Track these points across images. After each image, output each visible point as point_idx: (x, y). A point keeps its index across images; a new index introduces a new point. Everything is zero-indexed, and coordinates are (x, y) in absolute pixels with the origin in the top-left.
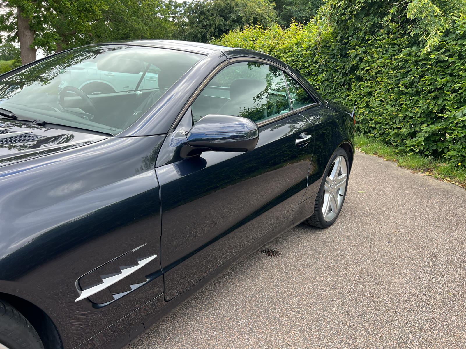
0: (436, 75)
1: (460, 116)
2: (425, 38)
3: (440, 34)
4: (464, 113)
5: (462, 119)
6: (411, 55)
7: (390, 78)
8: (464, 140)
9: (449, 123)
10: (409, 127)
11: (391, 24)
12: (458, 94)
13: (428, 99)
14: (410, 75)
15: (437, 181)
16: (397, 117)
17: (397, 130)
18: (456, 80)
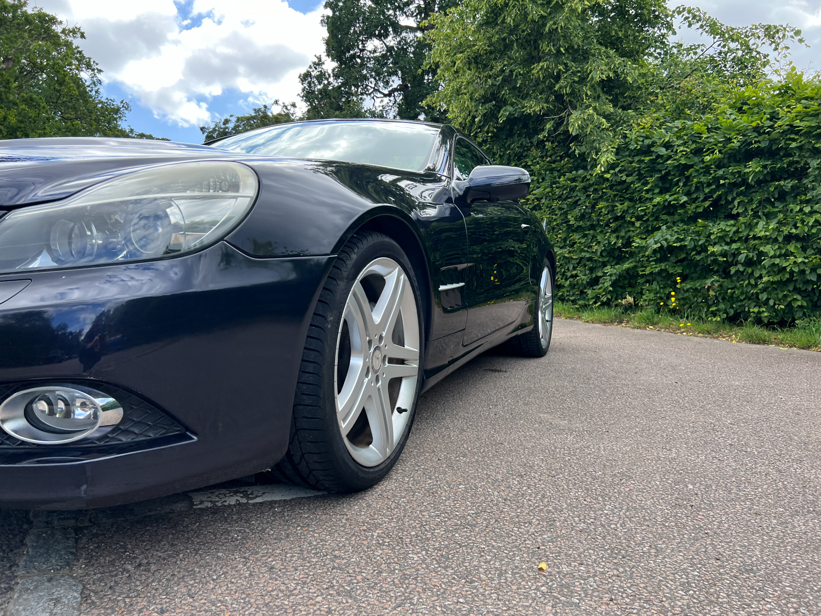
0: (613, 201)
1: (653, 243)
2: (594, 156)
3: (613, 150)
4: (656, 240)
5: (655, 246)
6: (577, 180)
7: (553, 212)
8: (661, 279)
9: (638, 258)
10: (587, 272)
11: (547, 143)
12: (644, 221)
13: (607, 232)
14: (579, 205)
15: (639, 330)
16: (569, 262)
17: (572, 279)
18: (639, 205)
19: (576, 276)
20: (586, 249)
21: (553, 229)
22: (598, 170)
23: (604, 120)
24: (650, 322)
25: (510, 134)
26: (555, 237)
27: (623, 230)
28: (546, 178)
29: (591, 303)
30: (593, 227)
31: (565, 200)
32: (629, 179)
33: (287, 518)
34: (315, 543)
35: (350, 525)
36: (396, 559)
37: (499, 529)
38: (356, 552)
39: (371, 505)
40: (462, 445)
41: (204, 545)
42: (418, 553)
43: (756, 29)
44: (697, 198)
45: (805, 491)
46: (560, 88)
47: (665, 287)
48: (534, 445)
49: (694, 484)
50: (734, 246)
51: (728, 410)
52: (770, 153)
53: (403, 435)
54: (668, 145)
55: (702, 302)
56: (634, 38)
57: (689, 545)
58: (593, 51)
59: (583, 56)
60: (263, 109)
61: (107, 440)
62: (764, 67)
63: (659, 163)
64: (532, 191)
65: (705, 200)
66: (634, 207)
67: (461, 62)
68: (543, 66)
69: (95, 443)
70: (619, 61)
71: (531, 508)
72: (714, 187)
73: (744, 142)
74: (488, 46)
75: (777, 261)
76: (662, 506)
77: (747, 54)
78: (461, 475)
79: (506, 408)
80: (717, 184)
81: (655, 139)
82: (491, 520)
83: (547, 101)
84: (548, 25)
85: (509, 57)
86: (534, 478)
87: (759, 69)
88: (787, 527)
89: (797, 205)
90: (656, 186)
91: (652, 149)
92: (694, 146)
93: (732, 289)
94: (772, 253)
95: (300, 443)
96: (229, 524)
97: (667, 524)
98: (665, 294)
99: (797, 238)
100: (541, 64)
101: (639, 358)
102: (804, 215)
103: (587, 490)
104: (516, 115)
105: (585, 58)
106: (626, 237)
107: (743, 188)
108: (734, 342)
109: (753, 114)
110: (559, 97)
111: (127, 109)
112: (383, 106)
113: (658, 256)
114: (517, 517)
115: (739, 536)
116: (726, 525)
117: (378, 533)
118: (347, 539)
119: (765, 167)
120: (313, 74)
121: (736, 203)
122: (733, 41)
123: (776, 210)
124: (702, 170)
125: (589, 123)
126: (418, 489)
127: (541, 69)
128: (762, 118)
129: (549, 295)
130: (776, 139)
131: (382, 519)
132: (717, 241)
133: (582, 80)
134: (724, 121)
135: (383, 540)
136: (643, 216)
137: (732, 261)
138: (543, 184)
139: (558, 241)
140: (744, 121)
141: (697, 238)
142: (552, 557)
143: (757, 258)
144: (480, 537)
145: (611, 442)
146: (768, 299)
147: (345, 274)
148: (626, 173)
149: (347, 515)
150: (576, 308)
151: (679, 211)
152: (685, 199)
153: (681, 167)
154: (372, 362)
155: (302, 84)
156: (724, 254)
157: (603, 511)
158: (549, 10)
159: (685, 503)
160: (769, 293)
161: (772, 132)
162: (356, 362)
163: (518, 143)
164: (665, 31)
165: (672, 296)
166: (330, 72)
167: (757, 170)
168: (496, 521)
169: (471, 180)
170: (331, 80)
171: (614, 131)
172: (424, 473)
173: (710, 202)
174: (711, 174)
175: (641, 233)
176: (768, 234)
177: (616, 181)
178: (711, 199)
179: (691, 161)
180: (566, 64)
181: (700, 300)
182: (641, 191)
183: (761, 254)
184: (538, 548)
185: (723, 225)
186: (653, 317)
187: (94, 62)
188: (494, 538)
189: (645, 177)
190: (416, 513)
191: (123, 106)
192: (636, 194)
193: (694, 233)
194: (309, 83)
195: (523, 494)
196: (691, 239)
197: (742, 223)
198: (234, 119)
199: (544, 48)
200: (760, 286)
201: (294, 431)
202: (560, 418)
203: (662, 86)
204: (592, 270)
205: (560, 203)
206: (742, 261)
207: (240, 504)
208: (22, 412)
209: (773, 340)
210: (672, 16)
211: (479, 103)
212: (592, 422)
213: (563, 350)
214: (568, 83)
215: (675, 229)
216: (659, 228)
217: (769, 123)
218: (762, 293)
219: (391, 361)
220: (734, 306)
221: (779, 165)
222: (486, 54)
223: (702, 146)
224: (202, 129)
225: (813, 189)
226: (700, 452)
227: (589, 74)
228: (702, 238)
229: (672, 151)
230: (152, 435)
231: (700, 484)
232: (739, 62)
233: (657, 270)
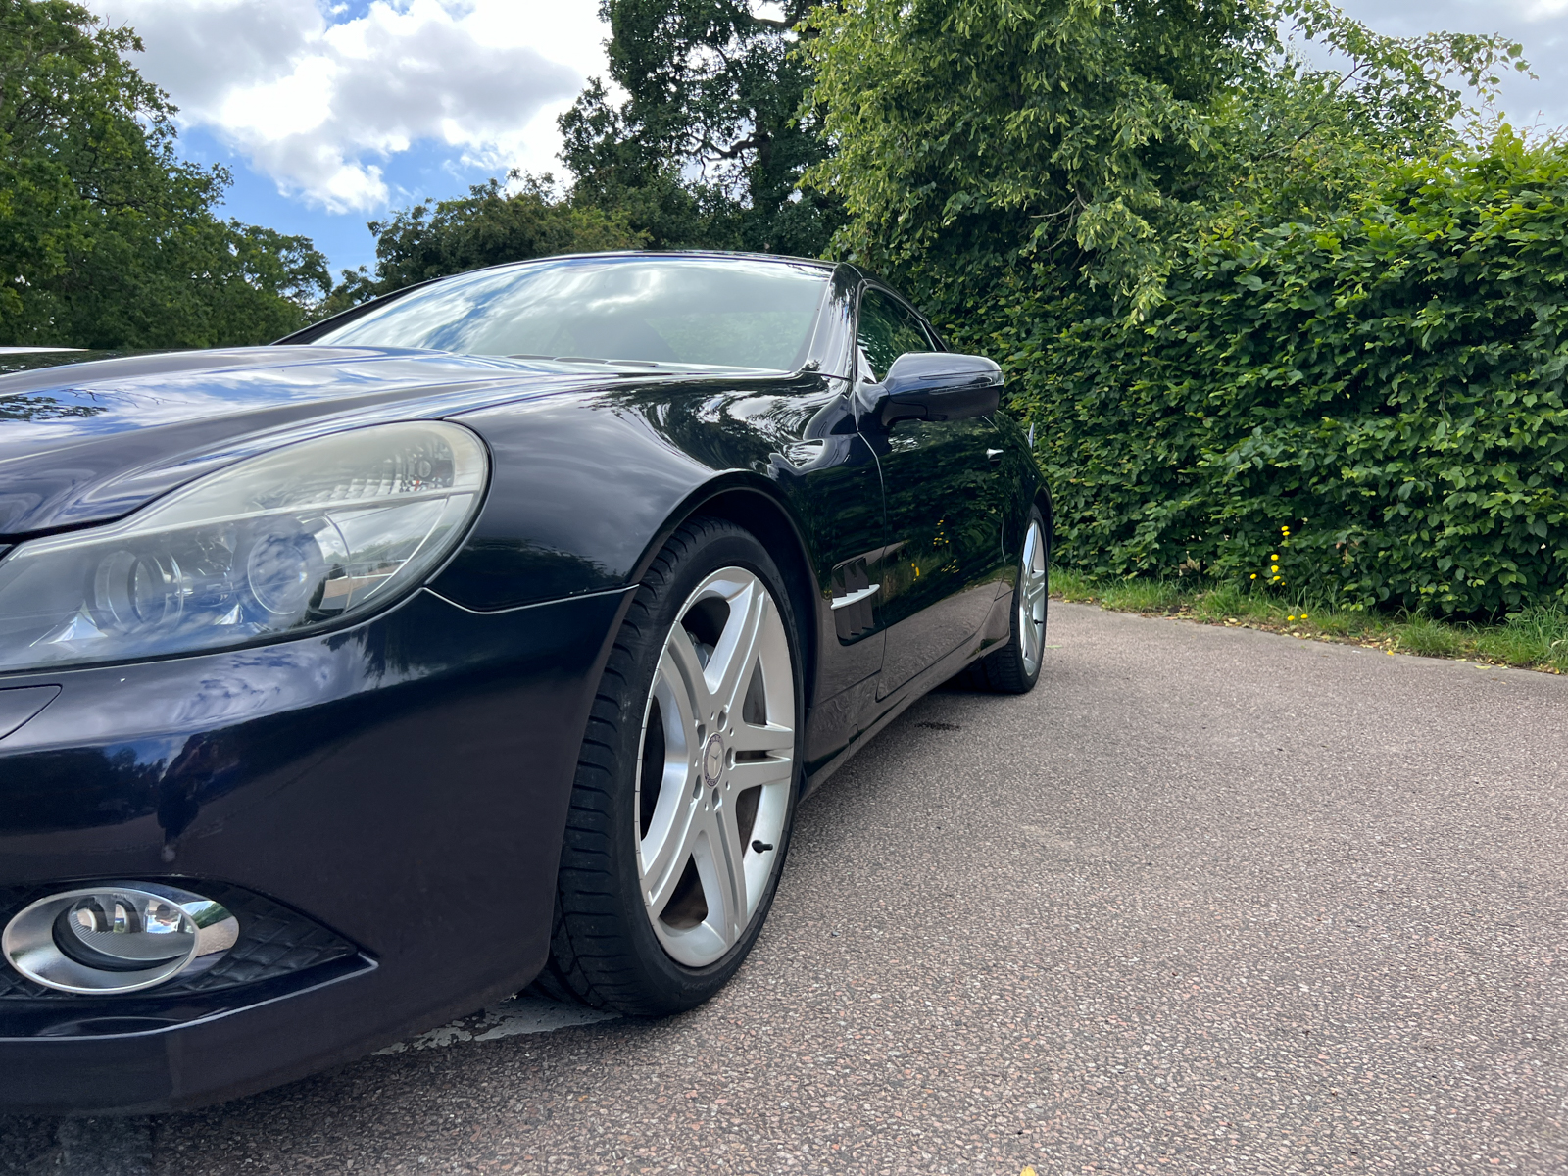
0: (1162, 377)
1: (1237, 460)
2: (1124, 292)
3: (1161, 280)
4: (1242, 454)
5: (1241, 467)
6: (1093, 337)
7: (1046, 396)
8: (1251, 527)
9: (1208, 488)
10: (1113, 513)
11: (1035, 265)
12: (1220, 417)
13: (1150, 437)
14: (1097, 384)
15: (1210, 626)
16: (1077, 492)
17: (1083, 526)
18: (1211, 387)
19: (1092, 519)
20: (1110, 468)
21: (1048, 428)
22: (1133, 318)
23: (1144, 223)
24: (1230, 610)
25: (965, 246)
26: (1051, 444)
27: (1181, 433)
28: (1035, 331)
29: (1119, 572)
30: (1123, 427)
31: (1070, 373)
32: (1193, 338)
33: (548, 1073)
34: (601, 1130)
35: (667, 1088)
36: (753, 1164)
37: (946, 1091)
38: (679, 1148)
39: (705, 1041)
40: (877, 900)
41: (392, 1138)
42: (796, 1148)
43: (1437, 41)
44: (1321, 375)
45: (1518, 995)
46: (1061, 158)
47: (1259, 544)
48: (1011, 897)
49: (1311, 983)
50: (1391, 468)
51: (1376, 812)
52: (1461, 290)
53: (765, 894)
54: (1266, 273)
55: (1330, 573)
56: (1203, 60)
57: (1300, 1122)
58: (1123, 88)
59: (1104, 95)
60: (489, 187)
61: (210, 981)
62: (1451, 117)
63: (1250, 307)
64: (1007, 355)
65: (1336, 378)
66: (1200, 389)
67: (870, 106)
68: (1028, 116)
69: (186, 989)
70: (1173, 108)
71: (1007, 1042)
72: (1353, 354)
73: (1411, 269)
74: (923, 76)
75: (1472, 498)
76: (1251, 1033)
77: (1418, 91)
78: (875, 970)
79: (959, 813)
80: (1358, 348)
81: (1243, 259)
82: (931, 1071)
83: (1035, 183)
84: (1037, 39)
85: (963, 97)
86: (1012, 972)
87: (1441, 121)
88: (1483, 1077)
89: (1512, 391)
90: (1244, 350)
91: (1237, 280)
92: (1316, 275)
93: (1385, 549)
94: (1462, 483)
95: (571, 938)
96: (439, 1089)
97: (1260, 1075)
98: (1259, 556)
99: (1510, 454)
100: (1024, 113)
101: (1210, 693)
102: (1523, 410)
103: (1111, 998)
104: (976, 211)
105: (1108, 100)
106: (1187, 448)
107: (1409, 356)
108: (1390, 652)
109: (1429, 213)
110: (1059, 175)
111: (225, 182)
112: (720, 176)
113: (1248, 484)
114: (980, 1064)
115: (1393, 1098)
116: (1370, 1075)
117: (720, 1105)
118: (661, 1120)
119: (1450, 317)
120: (585, 114)
121: (1395, 385)
122: (1391, 65)
123: (1472, 400)
124: (1331, 322)
125: (1116, 227)
126: (793, 1003)
127: (1024, 122)
128: (1446, 225)
129: (1039, 572)
130: (1473, 264)
131: (726, 1072)
132: (1358, 457)
133: (1104, 144)
134: (1372, 229)
135: (728, 1121)
136: (1218, 408)
137: (1387, 496)
138: (1028, 342)
139: (1056, 452)
140: (1410, 229)
141: (1320, 451)
142: (1046, 1152)
143: (1434, 492)
144: (912, 1109)
145: (1157, 888)
146: (1454, 568)
147: (653, 614)
148: (1186, 324)
149: (660, 1065)
150: (1091, 581)
151: (1286, 400)
152: (1297, 376)
153: (1292, 314)
154: (705, 765)
155: (565, 133)
156: (1371, 485)
157: (1140, 1046)
158: (1039, 8)
159: (1294, 1025)
160: (1457, 558)
161: (1464, 250)
162: (676, 773)
163: (980, 262)
164: (1262, 46)
165: (1275, 563)
166: (618, 110)
167: (1436, 324)
168: (941, 1072)
169: (891, 381)
170: (620, 125)
171: (1164, 241)
172: (805, 968)
173: (1346, 383)
174: (1349, 329)
175: (1213, 440)
176: (1455, 446)
177: (1167, 339)
178: (1348, 377)
179: (1308, 305)
180: (1071, 113)
181: (1325, 569)
182: (1215, 360)
183: (1442, 484)
184: (1020, 1133)
185: (1369, 428)
186: (1236, 601)
187: (161, 92)
188: (938, 1113)
189: (1223, 332)
190: (790, 1057)
191: (218, 176)
192: (1206, 365)
193: (1314, 443)
194: (579, 132)
195: (991, 1010)
196: (1310, 453)
197: (1406, 424)
198: (433, 207)
199: (1030, 81)
200: (1440, 544)
201: (560, 916)
202: (1060, 833)
203: (1256, 154)
204: (1121, 508)
205: (1060, 379)
206: (1407, 497)
207: (458, 1045)
208: (47, 935)
209: (1463, 649)
210: (1276, 17)
211: (906, 185)
212: (1120, 844)
213: (1065, 676)
214: (1076, 148)
215: (1279, 433)
216: (1248, 432)
217: (1460, 234)
218: (1443, 557)
219: (742, 756)
220: (1390, 582)
221: (1478, 314)
222: (919, 90)
223: (1332, 275)
224: (373, 226)
225: (1543, 360)
226: (1323, 909)
227: (1116, 133)
228: (1330, 452)
229: (1274, 284)
230: (293, 965)
231: (1323, 981)
232: (1402, 106)
233: (1245, 510)
